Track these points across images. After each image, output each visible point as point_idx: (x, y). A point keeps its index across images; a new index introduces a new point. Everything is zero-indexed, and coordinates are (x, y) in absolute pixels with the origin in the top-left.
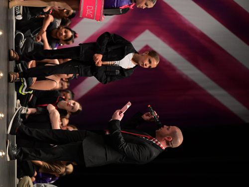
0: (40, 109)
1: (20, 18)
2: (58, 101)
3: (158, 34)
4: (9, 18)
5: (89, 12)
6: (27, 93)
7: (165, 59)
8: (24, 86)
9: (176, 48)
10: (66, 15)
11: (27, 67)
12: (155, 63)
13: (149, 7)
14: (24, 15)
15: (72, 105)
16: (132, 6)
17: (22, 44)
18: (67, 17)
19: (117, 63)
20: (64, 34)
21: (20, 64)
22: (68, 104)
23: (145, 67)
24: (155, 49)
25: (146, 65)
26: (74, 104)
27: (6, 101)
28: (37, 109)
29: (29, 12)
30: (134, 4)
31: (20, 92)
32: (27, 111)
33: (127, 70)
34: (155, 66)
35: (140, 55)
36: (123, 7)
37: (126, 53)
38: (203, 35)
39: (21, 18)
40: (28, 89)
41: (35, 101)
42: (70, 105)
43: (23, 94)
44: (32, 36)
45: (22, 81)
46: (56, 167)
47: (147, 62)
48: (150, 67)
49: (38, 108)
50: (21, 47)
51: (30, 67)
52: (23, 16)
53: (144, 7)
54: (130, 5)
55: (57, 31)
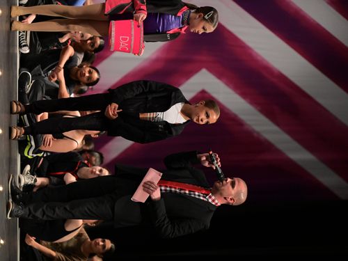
0: (55, 180)
1: (26, 50)
2: (79, 168)
3: (219, 75)
4: (11, 51)
5: (123, 44)
6: (35, 155)
7: (228, 110)
8: (32, 146)
9: (244, 95)
10: (90, 48)
11: (36, 120)
12: (214, 118)
13: (208, 32)
14: (32, 46)
15: (98, 172)
16: (183, 30)
17: (28, 87)
18: (91, 51)
19: (160, 115)
20: (87, 75)
21: (25, 116)
22: (92, 172)
23: (201, 123)
24: (215, 95)
25: (202, 120)
26: (101, 171)
27: (5, 167)
28: (50, 180)
29: (38, 42)
30: (186, 27)
31: (26, 154)
32: (36, 181)
33: (175, 125)
34: (215, 121)
35: (192, 107)
36: (171, 32)
37: (172, 102)
38: (282, 77)
39: (28, 51)
40: (37, 151)
41: (46, 167)
42: (95, 173)
43: (29, 157)
44: (43, 75)
45: (29, 139)
46: (74, 259)
47: (203, 116)
48: (208, 122)
49: (52, 177)
50: (28, 92)
51: (39, 120)
52: (30, 48)
53: (201, 31)
54: (181, 28)
55: (78, 70)
